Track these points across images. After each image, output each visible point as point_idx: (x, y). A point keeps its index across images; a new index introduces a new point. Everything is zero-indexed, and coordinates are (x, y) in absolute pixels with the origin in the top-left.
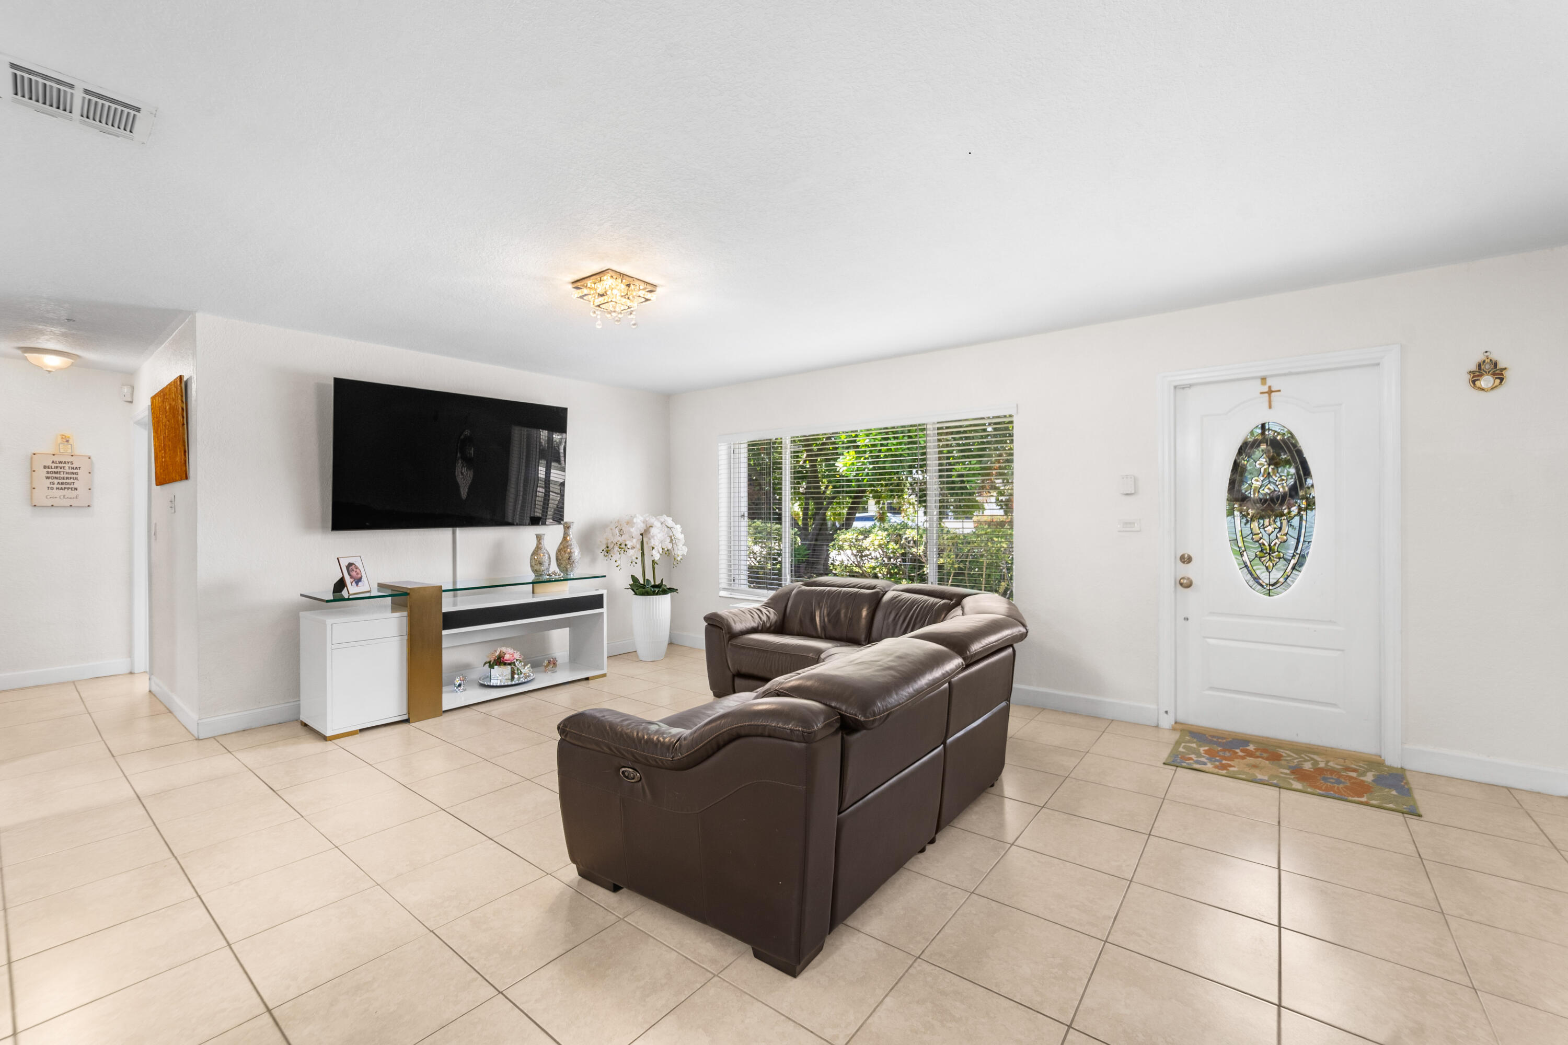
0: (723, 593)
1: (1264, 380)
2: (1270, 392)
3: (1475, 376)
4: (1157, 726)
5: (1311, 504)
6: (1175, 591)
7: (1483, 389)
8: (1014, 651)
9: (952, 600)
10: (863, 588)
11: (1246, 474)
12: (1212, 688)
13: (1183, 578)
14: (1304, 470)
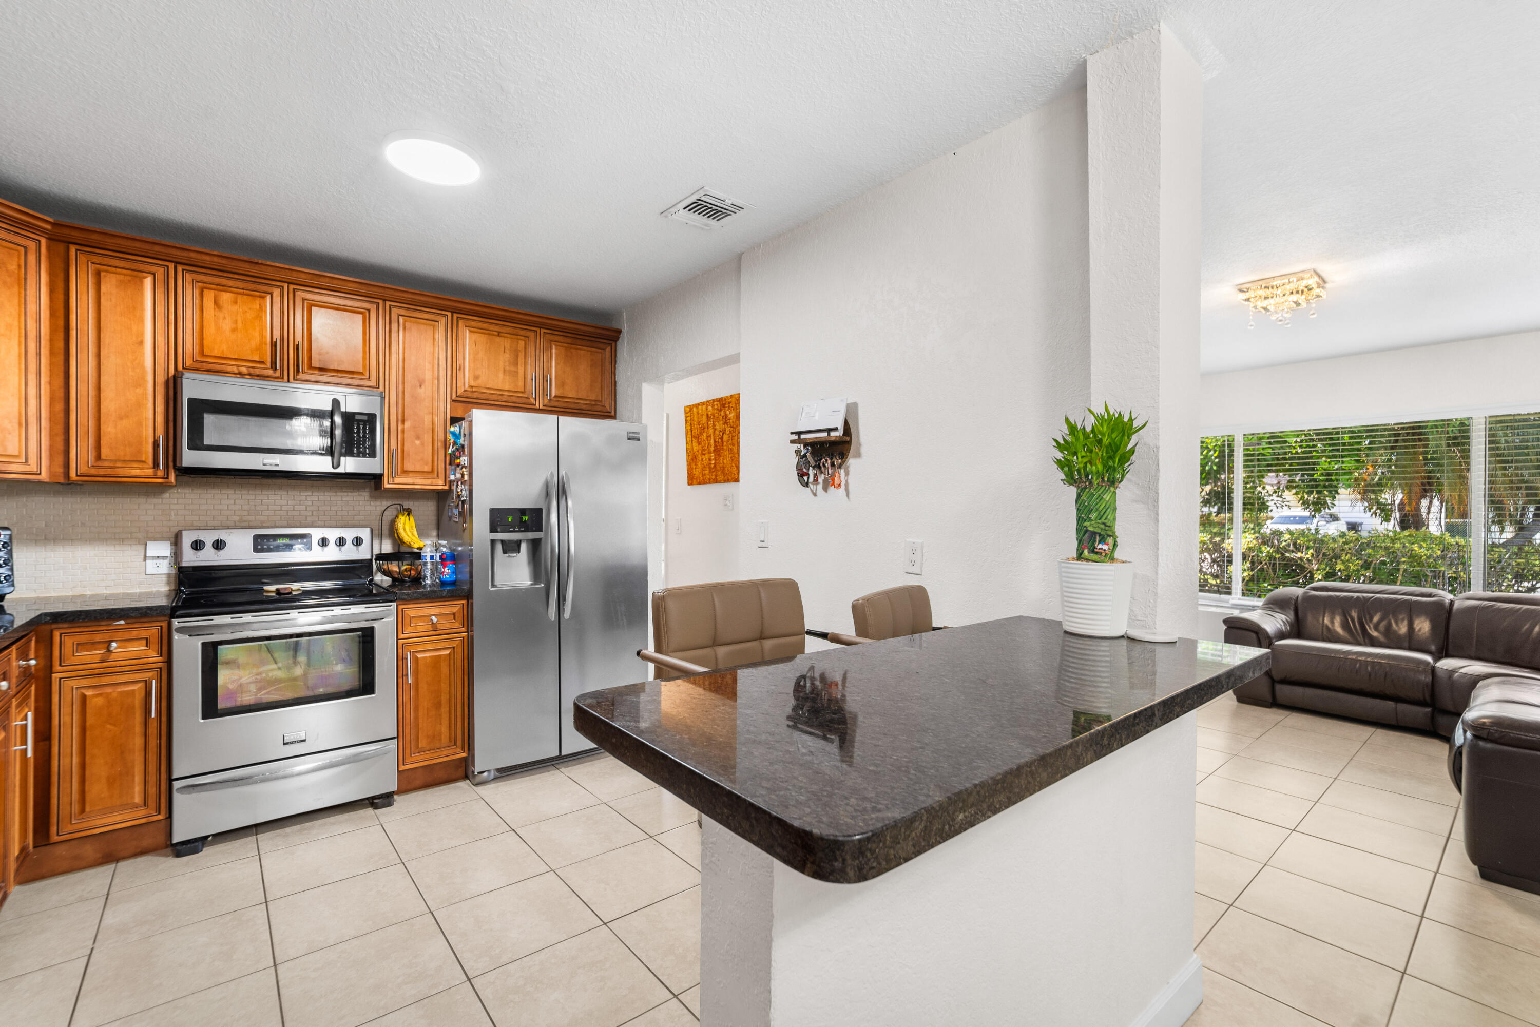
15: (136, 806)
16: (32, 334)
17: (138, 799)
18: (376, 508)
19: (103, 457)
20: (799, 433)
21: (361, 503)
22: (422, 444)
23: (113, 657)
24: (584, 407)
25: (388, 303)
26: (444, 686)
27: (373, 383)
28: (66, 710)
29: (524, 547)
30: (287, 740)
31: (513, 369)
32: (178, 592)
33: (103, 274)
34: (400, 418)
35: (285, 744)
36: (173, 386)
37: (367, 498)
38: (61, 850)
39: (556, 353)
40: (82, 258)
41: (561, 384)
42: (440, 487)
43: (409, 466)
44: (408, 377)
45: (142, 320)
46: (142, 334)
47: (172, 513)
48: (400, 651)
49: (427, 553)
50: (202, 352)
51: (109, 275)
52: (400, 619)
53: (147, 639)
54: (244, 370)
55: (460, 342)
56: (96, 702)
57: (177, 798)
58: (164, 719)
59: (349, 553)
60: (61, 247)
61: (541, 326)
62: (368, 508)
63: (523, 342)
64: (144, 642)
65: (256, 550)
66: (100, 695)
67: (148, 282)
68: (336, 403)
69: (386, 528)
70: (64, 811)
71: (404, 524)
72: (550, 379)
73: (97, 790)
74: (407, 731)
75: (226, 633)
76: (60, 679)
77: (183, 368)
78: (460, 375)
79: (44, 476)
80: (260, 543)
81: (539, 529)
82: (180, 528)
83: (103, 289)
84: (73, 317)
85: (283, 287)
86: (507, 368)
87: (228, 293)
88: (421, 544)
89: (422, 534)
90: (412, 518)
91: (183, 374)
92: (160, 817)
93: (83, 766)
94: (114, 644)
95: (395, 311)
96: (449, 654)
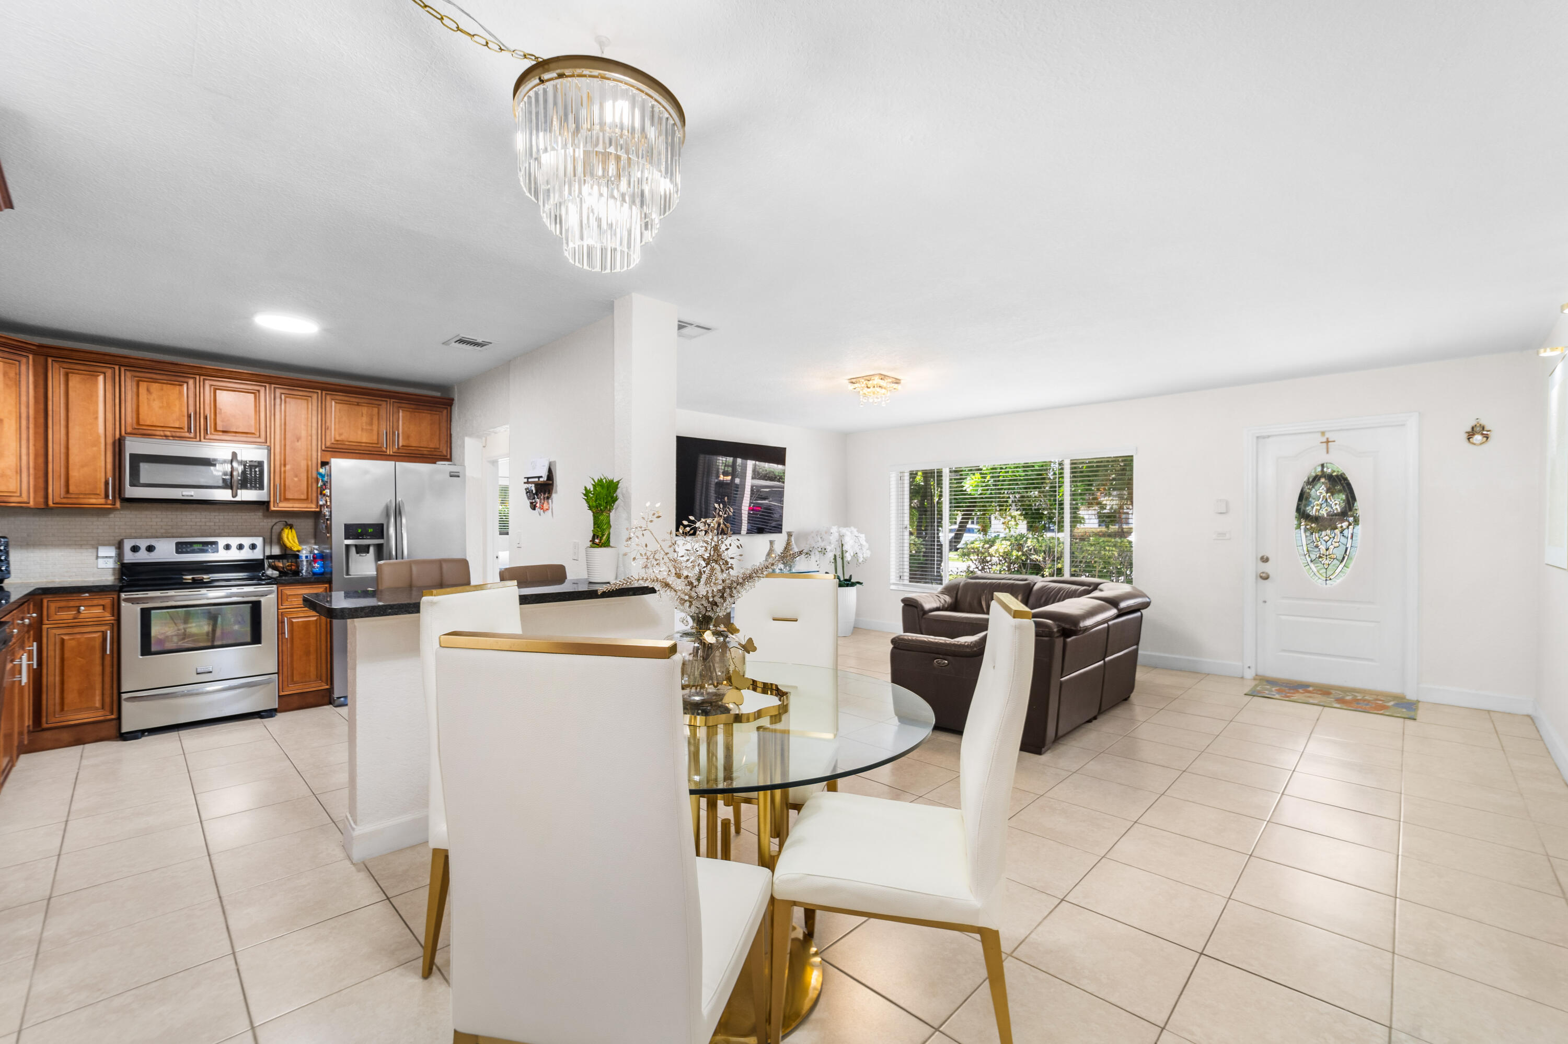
0: (893, 587)
1: (1323, 433)
2: (1328, 442)
3: (1470, 435)
4: (1242, 678)
5: (1356, 521)
6: (1256, 583)
7: (1475, 444)
8: (1142, 614)
9: (1090, 586)
10: (1018, 580)
11: (1310, 499)
12: (1284, 651)
13: (1263, 573)
14: (1351, 499)
15: (97, 709)
16: (24, 415)
17: (98, 704)
18: (268, 523)
19: (71, 491)
20: (528, 478)
21: (256, 521)
22: (300, 480)
23: (82, 616)
24: (425, 452)
25: (273, 386)
26: (313, 641)
27: (262, 440)
28: (51, 647)
29: (372, 549)
30: (199, 671)
31: (369, 427)
32: (121, 580)
33: (70, 375)
34: (282, 462)
35: (198, 674)
36: (119, 446)
37: (261, 517)
38: (47, 735)
39: (403, 416)
40: (56, 365)
41: (407, 437)
42: (313, 510)
43: (289, 496)
44: (288, 435)
45: (97, 403)
46: (96, 412)
47: (116, 528)
48: (280, 617)
49: (304, 554)
50: (138, 423)
51: (74, 375)
52: (280, 596)
53: (103, 605)
54: (168, 433)
55: (328, 409)
56: (70, 644)
57: (125, 705)
58: (115, 655)
59: (246, 554)
60: (42, 359)
61: (390, 397)
62: (261, 524)
63: (377, 409)
64: (102, 607)
65: (177, 552)
66: (73, 639)
67: (101, 378)
68: (234, 455)
69: (275, 537)
70: (51, 709)
71: (288, 534)
72: (398, 434)
73: (71, 697)
74: (285, 669)
75: (157, 603)
76: (48, 628)
77: (126, 433)
78: (328, 432)
79: (32, 504)
80: (181, 548)
81: (382, 537)
82: (121, 538)
83: (71, 384)
84: (50, 403)
85: (195, 378)
86: (365, 427)
87: (157, 384)
88: (300, 548)
89: (301, 541)
90: (293, 531)
91: (125, 438)
92: (113, 717)
93: (62, 682)
94: (82, 608)
95: (278, 392)
96: (316, 620)
